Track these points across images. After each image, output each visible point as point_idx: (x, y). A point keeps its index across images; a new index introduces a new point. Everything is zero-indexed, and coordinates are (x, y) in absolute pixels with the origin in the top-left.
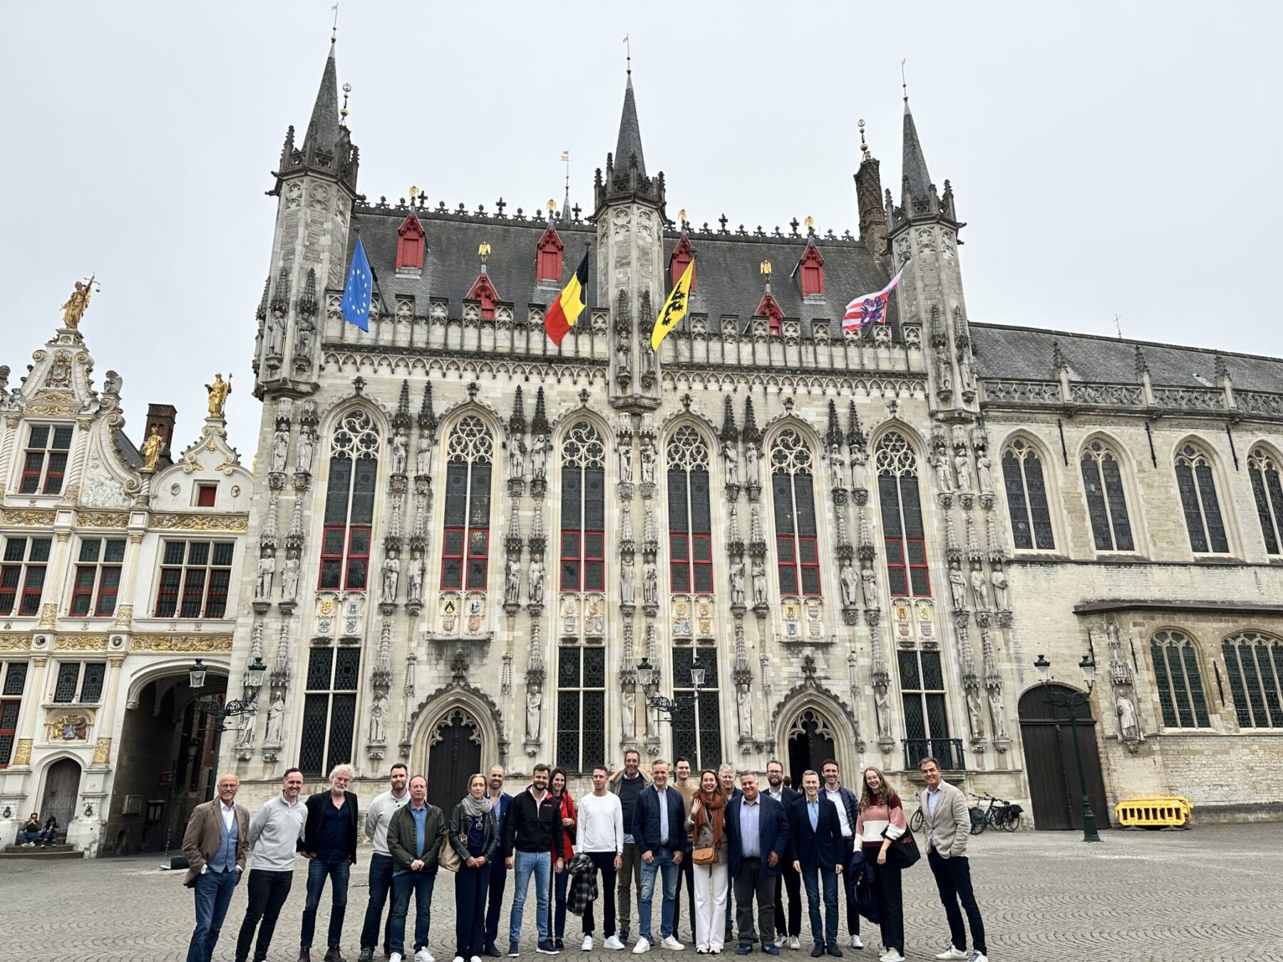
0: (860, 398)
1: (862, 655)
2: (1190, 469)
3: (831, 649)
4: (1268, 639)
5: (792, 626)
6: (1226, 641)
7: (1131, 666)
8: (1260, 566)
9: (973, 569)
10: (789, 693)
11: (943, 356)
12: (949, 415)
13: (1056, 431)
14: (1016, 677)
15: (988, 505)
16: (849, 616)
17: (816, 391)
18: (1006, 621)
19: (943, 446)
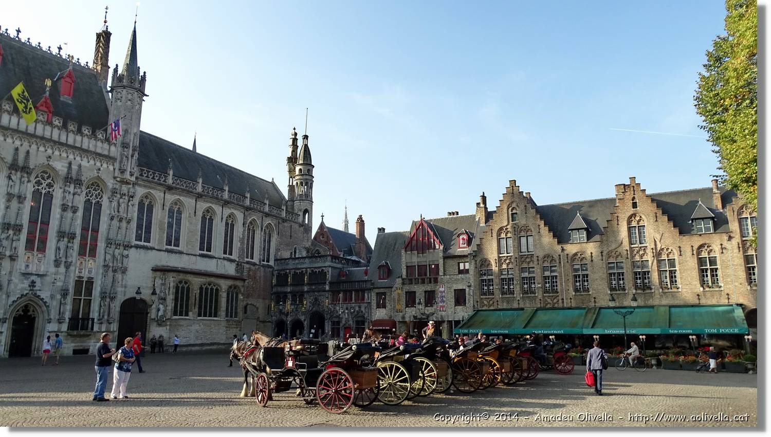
0: (84, 163)
1: (59, 281)
2: (206, 218)
3: (45, 278)
4: (215, 286)
5: (27, 266)
6: (201, 286)
7: (167, 293)
8: (220, 259)
9: (116, 248)
10: (20, 296)
11: (126, 153)
12: (122, 180)
13: (162, 195)
14: (123, 294)
15: (129, 222)
16: (57, 263)
17: (64, 155)
18: (124, 271)
19: (117, 193)
